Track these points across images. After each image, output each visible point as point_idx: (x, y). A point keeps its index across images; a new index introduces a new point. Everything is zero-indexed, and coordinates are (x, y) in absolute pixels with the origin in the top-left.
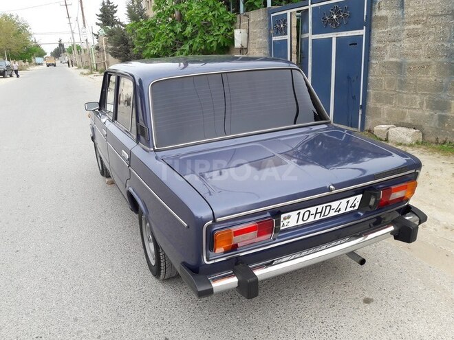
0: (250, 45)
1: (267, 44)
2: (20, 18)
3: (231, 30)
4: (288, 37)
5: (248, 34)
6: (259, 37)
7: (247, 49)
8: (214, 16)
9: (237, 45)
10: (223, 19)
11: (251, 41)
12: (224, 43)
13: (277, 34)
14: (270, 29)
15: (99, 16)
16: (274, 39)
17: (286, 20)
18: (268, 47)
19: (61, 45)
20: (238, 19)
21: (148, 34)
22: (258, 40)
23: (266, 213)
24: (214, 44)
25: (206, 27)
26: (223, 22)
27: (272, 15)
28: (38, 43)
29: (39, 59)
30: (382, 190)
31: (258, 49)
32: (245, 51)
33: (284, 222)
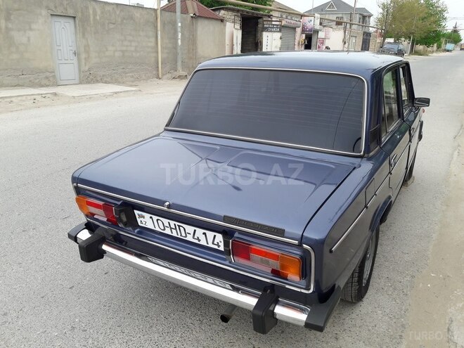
29: (450, 46)
30: (233, 240)
33: (140, 219)
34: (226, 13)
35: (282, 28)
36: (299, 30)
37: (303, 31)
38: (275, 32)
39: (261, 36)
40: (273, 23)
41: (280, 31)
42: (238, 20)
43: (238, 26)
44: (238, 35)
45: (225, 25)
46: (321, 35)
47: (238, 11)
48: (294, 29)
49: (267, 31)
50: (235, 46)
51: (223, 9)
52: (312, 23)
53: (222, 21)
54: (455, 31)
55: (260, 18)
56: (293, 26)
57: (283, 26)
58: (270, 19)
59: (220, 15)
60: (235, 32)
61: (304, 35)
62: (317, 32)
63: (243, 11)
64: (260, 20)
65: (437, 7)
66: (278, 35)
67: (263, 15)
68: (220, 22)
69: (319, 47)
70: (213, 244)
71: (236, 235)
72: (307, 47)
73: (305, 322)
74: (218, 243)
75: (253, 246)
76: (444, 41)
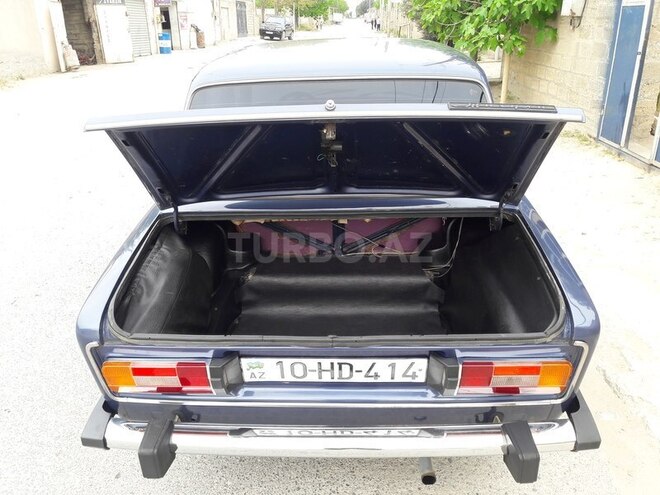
0: (588, 10)
1: (613, 12)
4: (646, 2)
7: (580, 18)
9: (565, 11)
11: (590, 5)
12: (543, 5)
16: (625, 3)
18: (613, 19)
22: (601, 3)
24: (527, 8)
30: (464, 364)
31: (598, 19)
32: (577, 22)
33: (252, 370)
36: (149, 1)
37: (157, 2)
38: (115, 4)
39: (94, 11)
41: (123, 3)
46: (182, 7)
49: (103, 3)
50: (56, 30)
60: (52, 6)
61: (158, 9)
62: (175, 3)
66: (121, 10)
69: (182, 26)
70: (404, 375)
71: (459, 354)
72: (166, 26)
73: (576, 442)
74: (414, 373)
75: (497, 364)
76: (329, 10)
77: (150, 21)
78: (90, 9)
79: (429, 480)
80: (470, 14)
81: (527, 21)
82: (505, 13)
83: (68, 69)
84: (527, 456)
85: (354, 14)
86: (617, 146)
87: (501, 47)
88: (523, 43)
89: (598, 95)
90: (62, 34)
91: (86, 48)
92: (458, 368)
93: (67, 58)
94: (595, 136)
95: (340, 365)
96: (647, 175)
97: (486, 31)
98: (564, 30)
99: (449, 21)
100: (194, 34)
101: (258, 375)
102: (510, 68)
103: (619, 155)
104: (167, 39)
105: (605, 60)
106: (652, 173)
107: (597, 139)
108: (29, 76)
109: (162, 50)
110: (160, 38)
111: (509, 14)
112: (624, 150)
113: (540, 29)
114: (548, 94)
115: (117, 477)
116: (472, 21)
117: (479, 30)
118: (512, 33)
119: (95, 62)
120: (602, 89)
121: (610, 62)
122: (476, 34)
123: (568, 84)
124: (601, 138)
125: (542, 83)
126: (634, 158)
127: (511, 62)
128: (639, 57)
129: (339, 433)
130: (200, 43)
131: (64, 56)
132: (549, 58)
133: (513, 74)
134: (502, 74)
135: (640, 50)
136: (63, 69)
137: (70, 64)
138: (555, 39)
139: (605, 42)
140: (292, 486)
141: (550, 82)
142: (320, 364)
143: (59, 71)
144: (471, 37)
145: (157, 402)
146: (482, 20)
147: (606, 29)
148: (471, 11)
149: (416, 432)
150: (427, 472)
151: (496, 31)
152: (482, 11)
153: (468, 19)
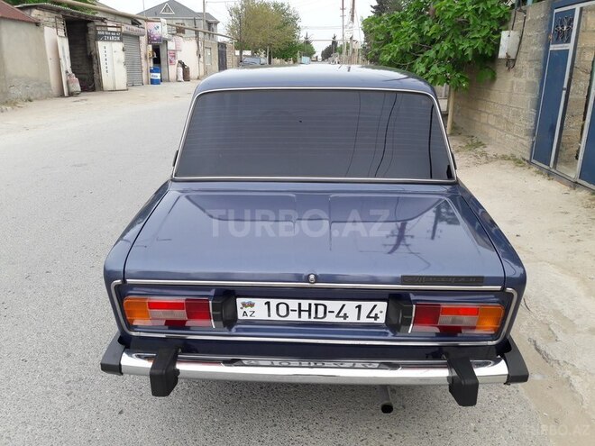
0: (521, 54)
1: (542, 56)
2: (291, 8)
3: (498, 32)
4: (570, 46)
5: (521, 38)
6: (535, 44)
7: (514, 60)
8: (477, 10)
9: (502, 54)
10: (489, 15)
11: (523, 50)
12: (483, 49)
13: (557, 41)
14: (549, 33)
15: (374, 8)
16: (552, 47)
17: (572, 20)
18: (542, 61)
19: (334, 43)
20: (513, 16)
21: (389, 33)
22: (532, 48)
23: (209, 290)
24: (469, 52)
25: (462, 27)
26: (490, 20)
27: (556, 11)
28: (309, 39)
29: (305, 59)
30: (416, 305)
31: (530, 61)
32: (511, 65)
33: (245, 309)
34: (41, 13)
35: (123, 37)
36: (143, 40)
37: (150, 40)
38: (114, 41)
39: (96, 46)
40: (109, 29)
41: (121, 40)
42: (61, 23)
43: (62, 33)
44: (64, 44)
45: (43, 31)
46: (171, 46)
47: (58, 11)
48: (137, 37)
49: (103, 40)
50: (62, 61)
51: (35, 7)
52: (160, 30)
53: (37, 24)
54: (307, 43)
55: (90, 22)
56: (137, 34)
57: (124, 34)
58: (103, 24)
59: (33, 15)
60: (59, 40)
61: (150, 46)
62: (166, 42)
63: (65, 11)
64: (90, 25)
65: (288, 14)
66: (119, 46)
67: (93, 18)
68: (34, 26)
69: (171, 62)
70: (368, 317)
71: (413, 297)
72: (157, 61)
73: (508, 375)
74: (376, 314)
75: (444, 306)
76: (298, 54)
77: (143, 57)
78: (92, 45)
79: (387, 409)
80: (421, 55)
81: (469, 62)
82: (452, 55)
83: (71, 94)
84: (468, 382)
85: (320, 57)
86: (546, 167)
87: (448, 83)
88: (467, 80)
89: (530, 125)
90: (66, 64)
91: (87, 77)
92: (412, 308)
93: (71, 85)
94: (528, 159)
95: (316, 305)
96: (572, 192)
97: (435, 69)
98: (501, 71)
99: (403, 61)
100: (181, 69)
101: (249, 314)
102: (454, 103)
103: (549, 175)
104: (157, 72)
105: (535, 96)
106: (577, 189)
107: (529, 162)
108: (36, 99)
109: (153, 82)
110: (151, 71)
111: (455, 56)
112: (553, 170)
113: (481, 69)
114: (488, 124)
115: (121, 413)
116: (423, 61)
117: (428, 69)
118: (458, 72)
119: (93, 90)
120: (533, 119)
121: (540, 96)
122: (426, 72)
123: (505, 116)
124: (533, 161)
125: (483, 115)
126: (562, 178)
127: (455, 97)
128: (564, 92)
129: (312, 364)
130: (186, 77)
131: (68, 83)
132: (489, 94)
133: (458, 108)
134: (448, 108)
135: (565, 86)
136: (66, 94)
137: (73, 89)
138: (494, 78)
139: (536, 80)
140: (270, 423)
141: (489, 114)
142: (300, 304)
143: (62, 95)
144: (422, 74)
145: (163, 336)
146: (432, 61)
147: (536, 70)
148: (422, 53)
149: (377, 365)
150: (386, 402)
151: (443, 69)
152: (431, 53)
153: (419, 60)
